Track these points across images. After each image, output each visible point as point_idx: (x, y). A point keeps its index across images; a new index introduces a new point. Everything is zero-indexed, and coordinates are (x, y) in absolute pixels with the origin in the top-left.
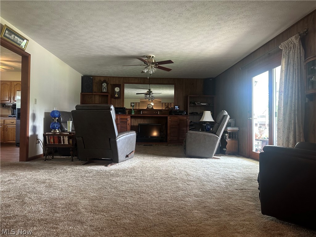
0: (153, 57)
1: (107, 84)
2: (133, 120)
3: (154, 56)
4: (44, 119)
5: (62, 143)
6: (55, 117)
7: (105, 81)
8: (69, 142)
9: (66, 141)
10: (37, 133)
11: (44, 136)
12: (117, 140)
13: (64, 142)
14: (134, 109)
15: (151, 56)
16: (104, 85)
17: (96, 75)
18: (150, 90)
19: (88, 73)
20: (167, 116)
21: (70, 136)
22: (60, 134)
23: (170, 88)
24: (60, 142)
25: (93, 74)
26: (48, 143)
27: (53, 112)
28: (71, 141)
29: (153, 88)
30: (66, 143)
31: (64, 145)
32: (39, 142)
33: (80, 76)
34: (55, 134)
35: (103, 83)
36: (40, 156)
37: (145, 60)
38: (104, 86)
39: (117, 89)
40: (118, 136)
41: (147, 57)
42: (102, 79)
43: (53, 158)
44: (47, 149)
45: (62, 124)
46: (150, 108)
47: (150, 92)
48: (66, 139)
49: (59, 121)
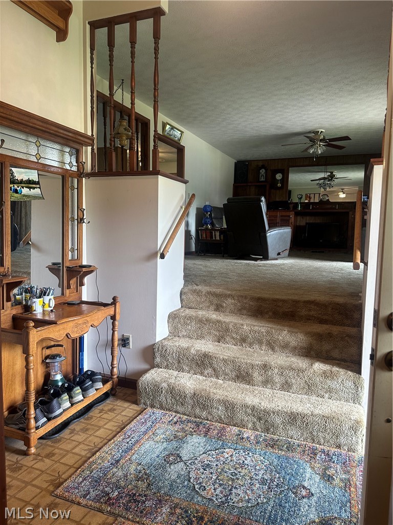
0: (321, 132)
1: (266, 170)
2: (299, 218)
3: (324, 131)
4: (196, 214)
5: (214, 239)
6: (207, 212)
7: (263, 167)
8: (220, 238)
9: (217, 236)
10: (190, 229)
11: (197, 231)
12: (268, 235)
13: (215, 238)
14: (301, 203)
15: (319, 131)
16: (263, 171)
17: (252, 159)
18: (332, 173)
19: (242, 157)
20: (348, 211)
21: (222, 231)
22: (212, 229)
23: (359, 169)
24: (211, 237)
25: (248, 158)
26: (200, 238)
27: (205, 206)
28: (222, 237)
29: (336, 169)
30: (218, 238)
31: (216, 240)
32: (192, 239)
33: (232, 162)
34: (207, 229)
35: (261, 168)
36: (193, 252)
37: (312, 136)
38: (263, 173)
39: (279, 176)
40: (268, 230)
41: (313, 132)
42: (260, 164)
43: (204, 255)
44: (200, 244)
45: (213, 220)
46: (325, 200)
47: (332, 177)
48: (218, 234)
49: (210, 215)
